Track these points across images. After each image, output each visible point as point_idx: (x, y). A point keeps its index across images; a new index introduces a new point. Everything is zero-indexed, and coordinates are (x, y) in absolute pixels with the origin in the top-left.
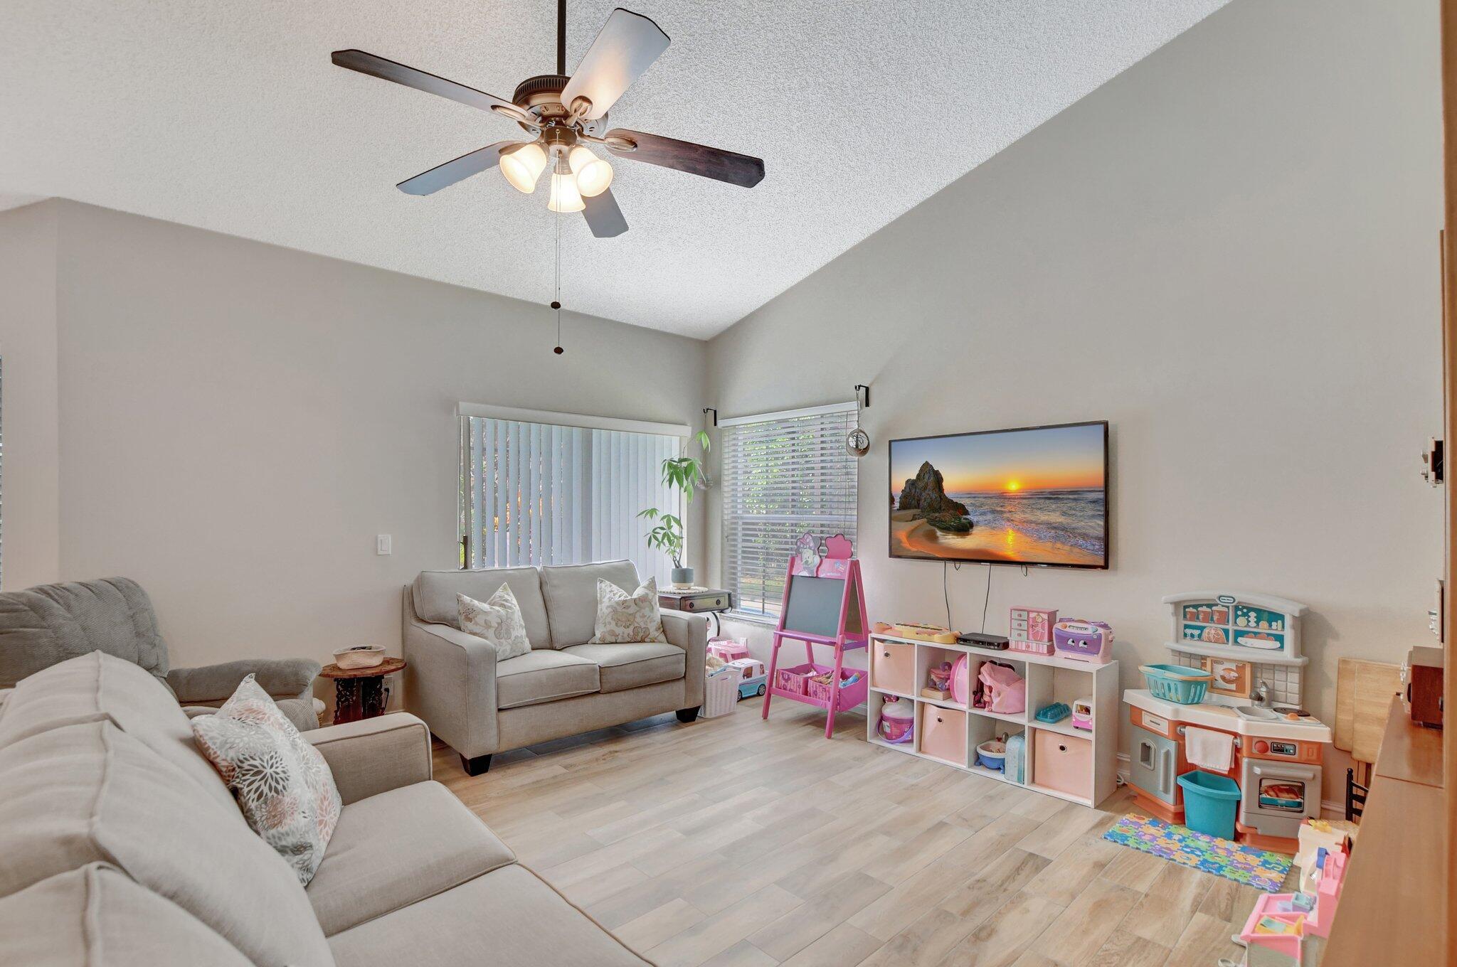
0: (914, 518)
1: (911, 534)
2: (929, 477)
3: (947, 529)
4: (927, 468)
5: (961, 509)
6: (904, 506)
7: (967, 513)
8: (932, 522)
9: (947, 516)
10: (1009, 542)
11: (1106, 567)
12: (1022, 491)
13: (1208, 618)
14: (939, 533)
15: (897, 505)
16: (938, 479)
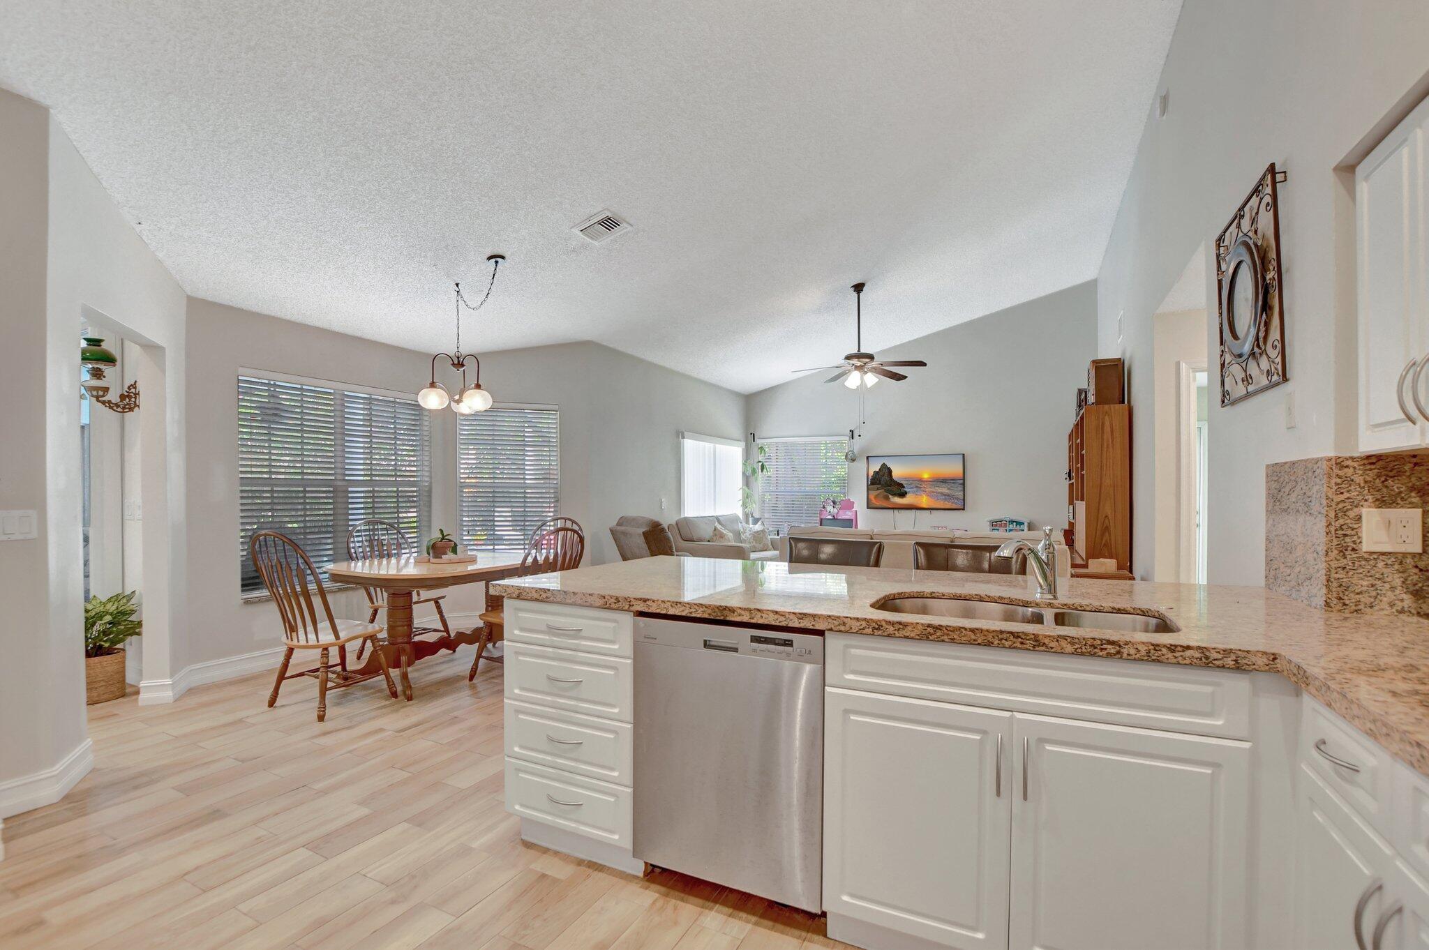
0: (878, 489)
1: (876, 497)
2: (885, 470)
3: (894, 495)
4: (884, 466)
5: (901, 485)
6: (872, 484)
7: (904, 487)
8: (887, 491)
9: (894, 489)
10: (924, 501)
11: (964, 509)
12: (929, 478)
13: (1000, 526)
14: (890, 496)
15: (869, 483)
16: (890, 471)
